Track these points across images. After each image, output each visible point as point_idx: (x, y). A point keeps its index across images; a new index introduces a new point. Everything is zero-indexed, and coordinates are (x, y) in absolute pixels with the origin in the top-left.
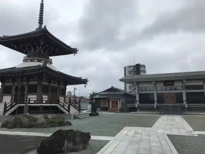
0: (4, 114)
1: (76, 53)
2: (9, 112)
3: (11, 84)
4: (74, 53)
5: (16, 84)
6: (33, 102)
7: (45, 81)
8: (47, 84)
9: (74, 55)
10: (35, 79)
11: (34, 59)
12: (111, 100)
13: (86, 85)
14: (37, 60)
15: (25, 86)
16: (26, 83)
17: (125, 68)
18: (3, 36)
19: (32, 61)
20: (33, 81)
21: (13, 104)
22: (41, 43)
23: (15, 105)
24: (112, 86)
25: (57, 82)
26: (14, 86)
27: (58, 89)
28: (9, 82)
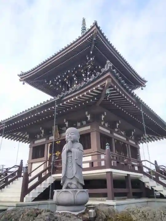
0: (22, 200)
1: (145, 86)
3: (44, 140)
4: (141, 86)
5: (52, 138)
7: (104, 124)
8: (108, 132)
9: (142, 89)
10: (84, 123)
20: (82, 125)
21: (43, 175)
23: (49, 174)
25: (123, 133)
26: (48, 144)
27: (126, 145)
28: (40, 137)
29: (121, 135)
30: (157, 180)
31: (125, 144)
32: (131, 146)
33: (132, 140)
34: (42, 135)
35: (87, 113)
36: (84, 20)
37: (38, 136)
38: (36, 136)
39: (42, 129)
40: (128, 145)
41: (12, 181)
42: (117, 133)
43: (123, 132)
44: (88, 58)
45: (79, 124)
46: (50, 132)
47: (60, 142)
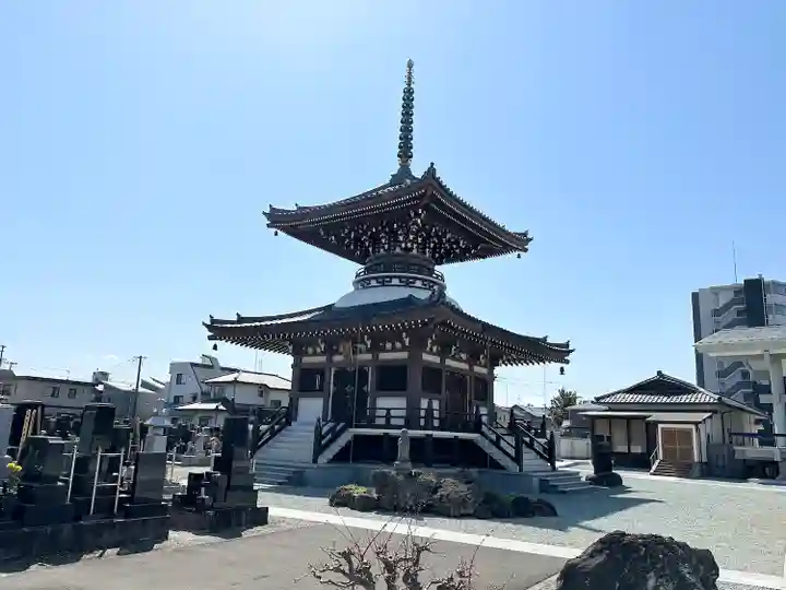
0: (315, 461)
1: (526, 250)
2: (329, 453)
3: (323, 359)
4: (516, 249)
5: (337, 358)
6: (401, 422)
7: (431, 349)
8: (437, 360)
9: (519, 256)
11: (391, 277)
12: (660, 426)
13: (564, 365)
14: (401, 281)
15: (366, 368)
16: (368, 356)
17: (695, 296)
18: (295, 208)
19: (383, 283)
20: (394, 349)
21: (338, 428)
22: (415, 223)
23: (343, 430)
24: (659, 373)
25: (464, 356)
26: (331, 368)
27: (468, 378)
28: (315, 352)
29: (460, 360)
30: (496, 444)
31: (465, 376)
32: (477, 378)
33: (480, 365)
34: (319, 352)
35: (404, 334)
36: (410, 65)
37: (311, 351)
38: (305, 350)
39: (322, 342)
40: (470, 376)
41: (279, 430)
42: (453, 358)
43: (464, 354)
44: (413, 215)
46: (335, 349)
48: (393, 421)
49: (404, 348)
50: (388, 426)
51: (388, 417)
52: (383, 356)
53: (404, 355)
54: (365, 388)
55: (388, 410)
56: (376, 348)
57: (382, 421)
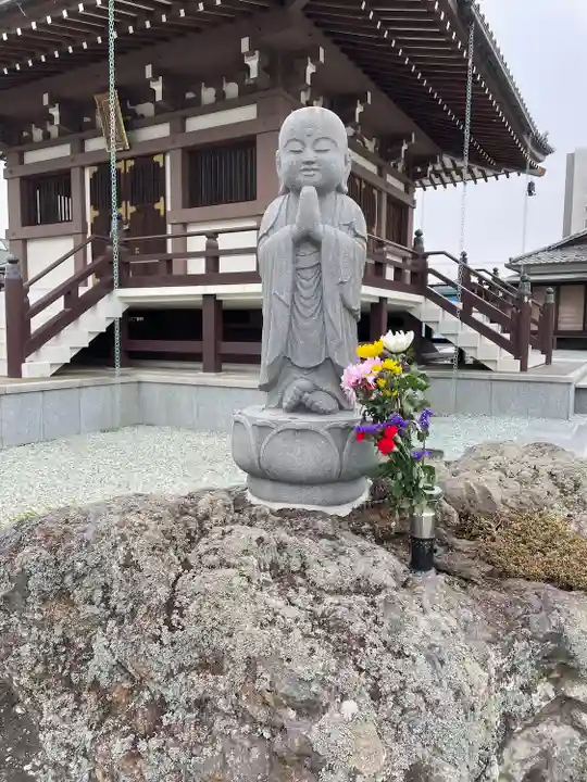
2: (59, 351)
3: (63, 151)
5: (93, 145)
10: (232, 89)
15: (158, 158)
16: (161, 131)
20: (222, 103)
21: (82, 290)
23: (104, 288)
25: (370, 145)
26: (83, 168)
27: (375, 192)
28: (47, 135)
29: (364, 152)
30: (466, 317)
31: (370, 186)
32: (390, 197)
33: (395, 175)
34: (54, 131)
35: (245, 44)
37: (38, 134)
38: (25, 134)
39: (52, 104)
40: (380, 192)
43: (370, 140)
45: (208, 95)
46: (87, 119)
47: (131, 163)
48: (227, 265)
49: (247, 95)
50: (213, 275)
51: (213, 256)
52: (196, 124)
53: (248, 113)
54: (159, 206)
55: (213, 235)
56: (179, 105)
57: (197, 267)
